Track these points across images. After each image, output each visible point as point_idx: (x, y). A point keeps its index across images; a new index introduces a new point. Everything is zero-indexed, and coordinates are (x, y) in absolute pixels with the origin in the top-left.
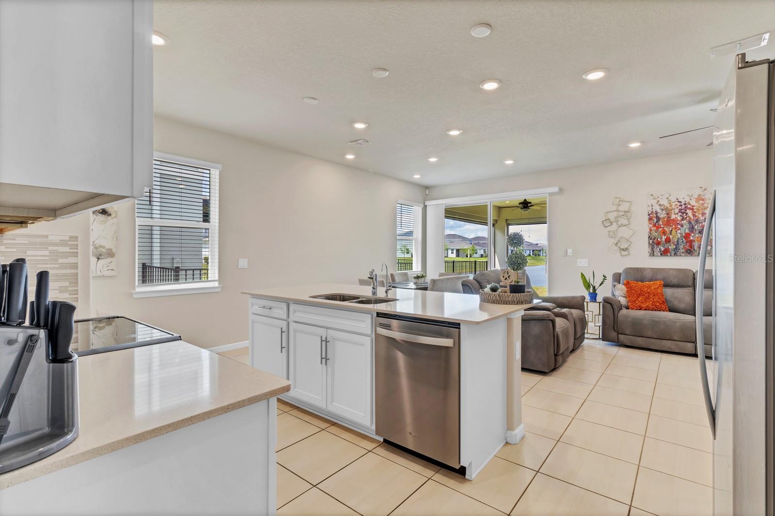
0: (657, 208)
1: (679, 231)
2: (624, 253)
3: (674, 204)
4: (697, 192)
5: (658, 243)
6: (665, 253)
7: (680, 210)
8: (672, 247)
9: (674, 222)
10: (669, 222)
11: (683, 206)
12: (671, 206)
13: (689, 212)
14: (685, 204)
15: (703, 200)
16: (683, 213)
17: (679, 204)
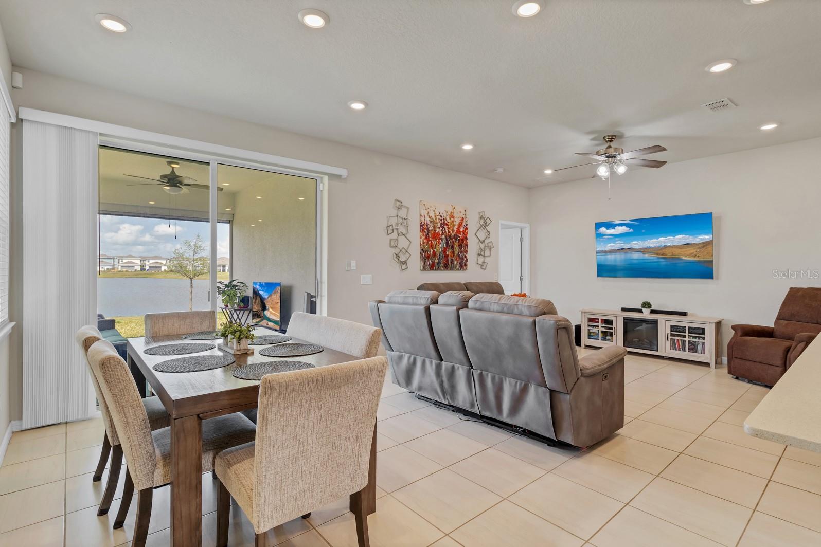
0: (427, 219)
1: (440, 246)
2: (404, 267)
3: (438, 217)
4: (450, 210)
5: (428, 257)
6: (432, 267)
7: (441, 224)
8: (436, 261)
9: (438, 236)
10: (435, 235)
11: (443, 221)
12: (436, 219)
13: (446, 227)
14: (444, 219)
15: (453, 218)
16: (443, 228)
17: (440, 218)
